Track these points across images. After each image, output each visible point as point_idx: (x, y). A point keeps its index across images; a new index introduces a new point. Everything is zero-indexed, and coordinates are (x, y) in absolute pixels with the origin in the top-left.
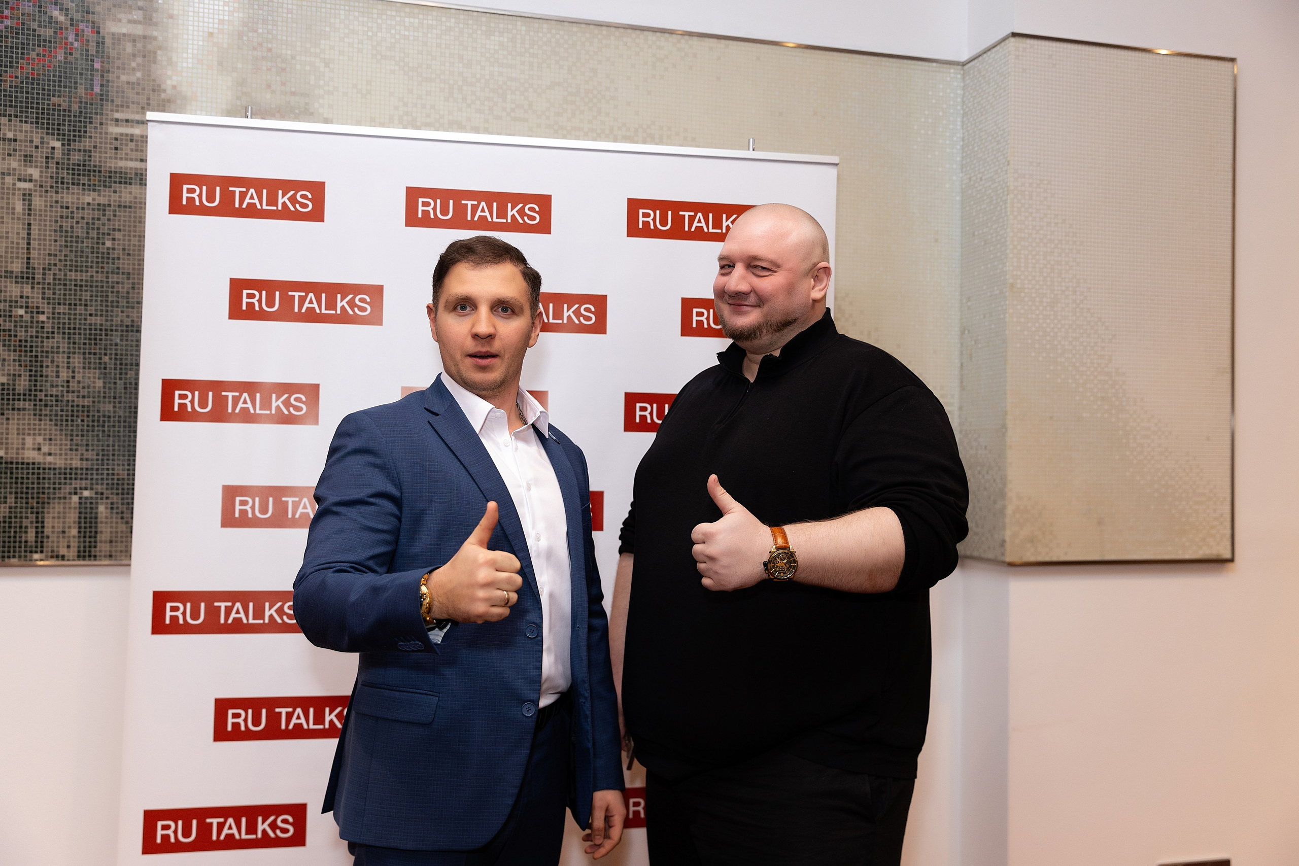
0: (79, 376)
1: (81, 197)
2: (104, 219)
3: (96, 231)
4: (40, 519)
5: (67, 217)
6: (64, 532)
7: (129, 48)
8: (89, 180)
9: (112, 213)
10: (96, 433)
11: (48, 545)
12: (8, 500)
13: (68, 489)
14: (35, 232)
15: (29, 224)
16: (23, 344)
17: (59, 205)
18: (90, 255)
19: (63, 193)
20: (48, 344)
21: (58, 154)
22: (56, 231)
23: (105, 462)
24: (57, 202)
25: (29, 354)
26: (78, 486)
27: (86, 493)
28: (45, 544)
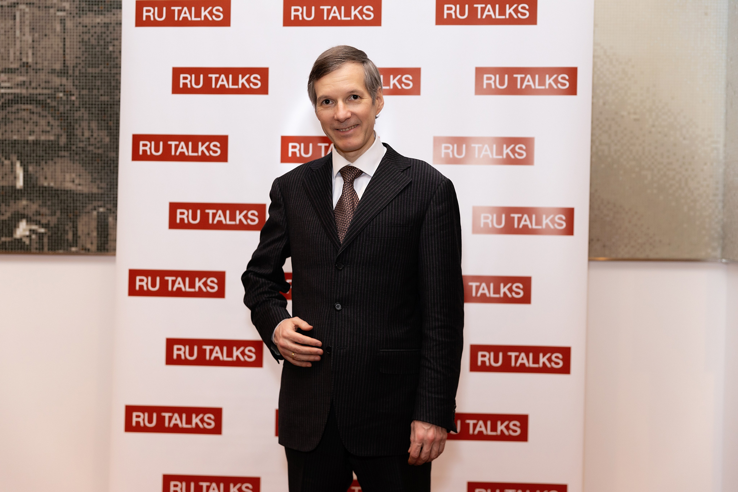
0: (95, 135)
1: (94, 19)
2: (108, 33)
3: (103, 41)
4: (75, 226)
5: (86, 33)
6: (89, 234)
8: (98, 8)
9: (112, 28)
10: (106, 171)
11: (80, 242)
12: (57, 214)
13: (90, 207)
14: (68, 44)
15: (64, 39)
16: (63, 115)
17: (81, 25)
18: (100, 56)
19: (83, 17)
20: (77, 115)
22: (80, 42)
23: (112, 190)
24: (80, 23)
25: (66, 121)
26: (96, 205)
27: (101, 210)
28: (78, 241)
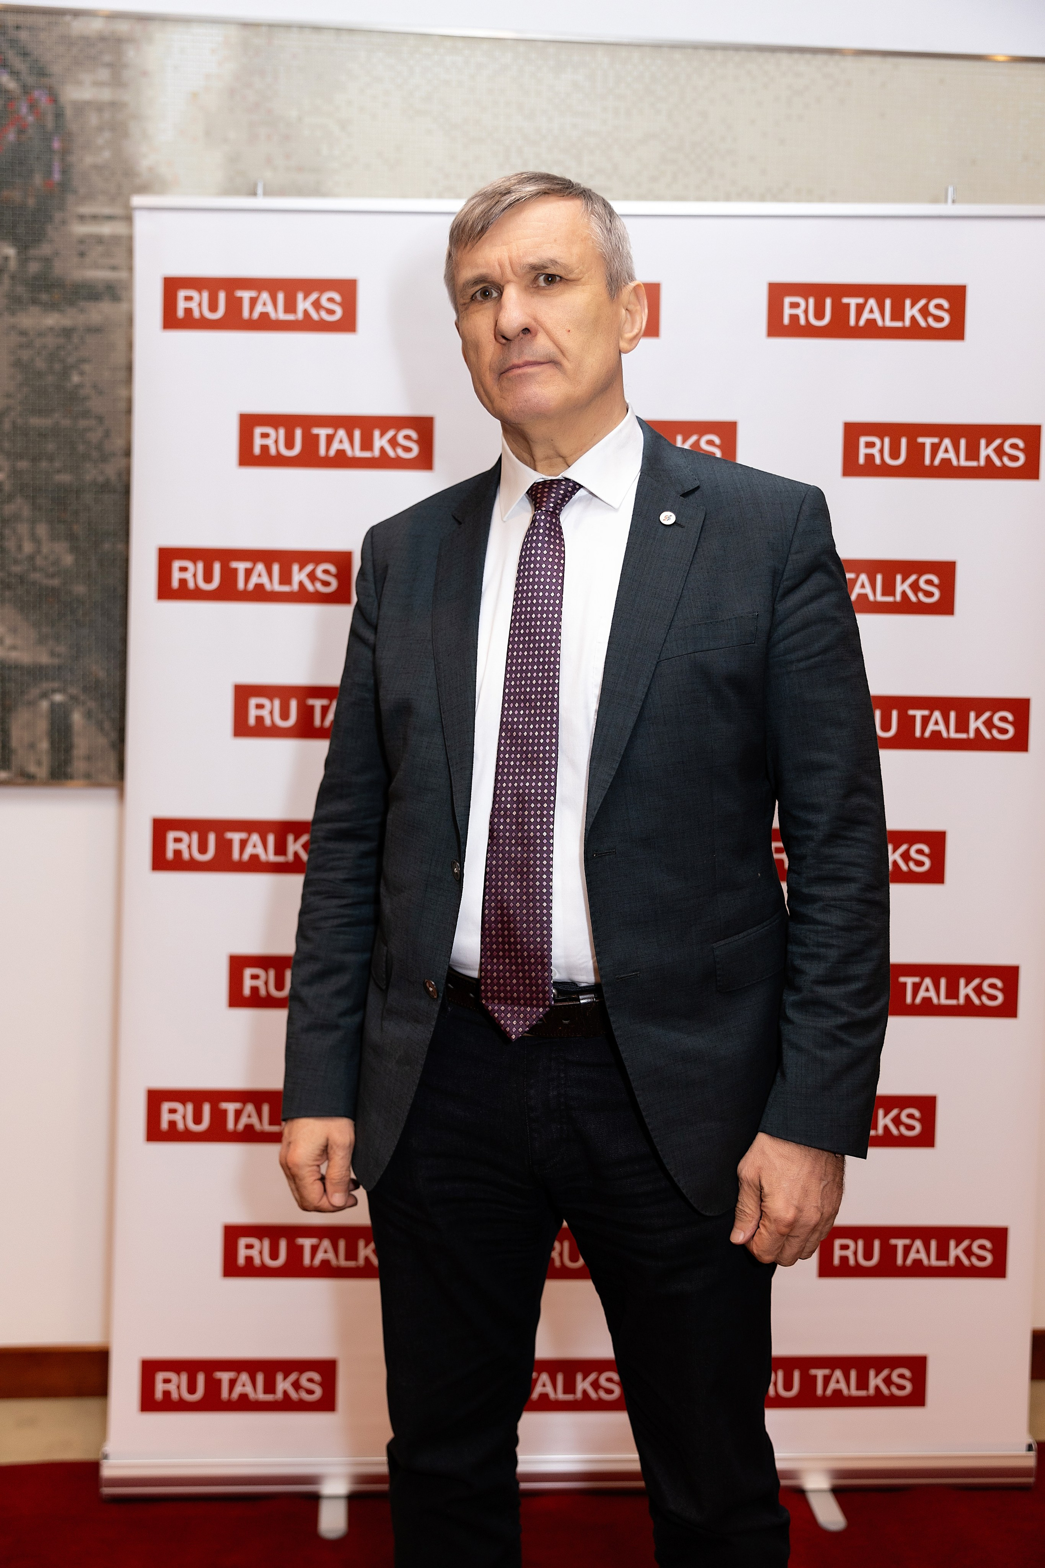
0: (45, 550)
1: (42, 319)
2: (70, 348)
3: (60, 364)
4: (6, 729)
5: (26, 346)
6: (33, 745)
7: (93, 120)
8: (52, 298)
9: (79, 340)
10: (68, 623)
11: (16, 761)
13: (34, 692)
17: (16, 331)
18: (55, 396)
19: (20, 315)
20: (9, 509)
21: (13, 265)
22: (13, 365)
23: (81, 659)
24: (13, 327)
26: (48, 688)
27: (58, 698)
28: (12, 759)
